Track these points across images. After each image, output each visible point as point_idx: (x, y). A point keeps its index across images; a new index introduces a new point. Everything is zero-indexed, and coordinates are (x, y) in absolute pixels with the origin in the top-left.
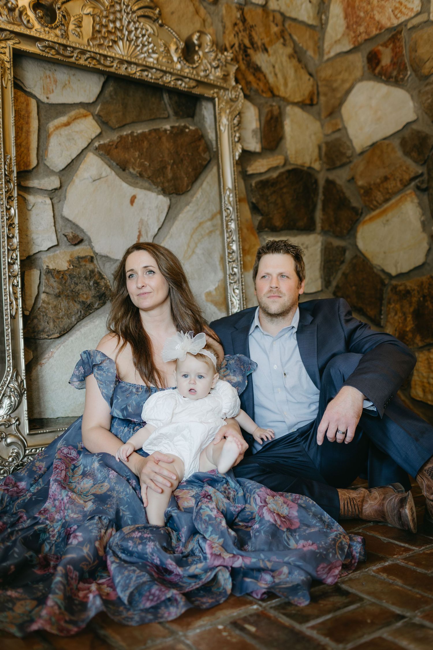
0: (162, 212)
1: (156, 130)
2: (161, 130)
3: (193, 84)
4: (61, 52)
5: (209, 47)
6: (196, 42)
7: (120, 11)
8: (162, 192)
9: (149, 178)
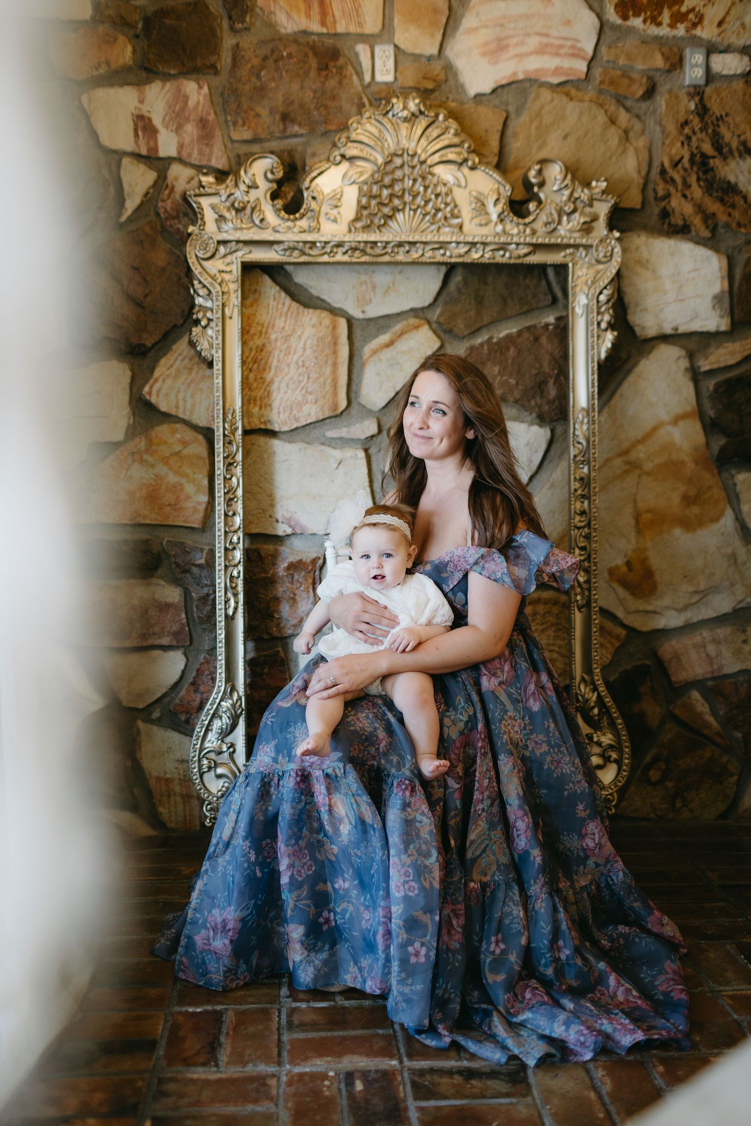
0: (536, 451)
1: (529, 328)
2: (538, 326)
3: (524, 250)
4: (307, 251)
6: (534, 180)
7: (402, 166)
8: (538, 421)
9: (516, 402)
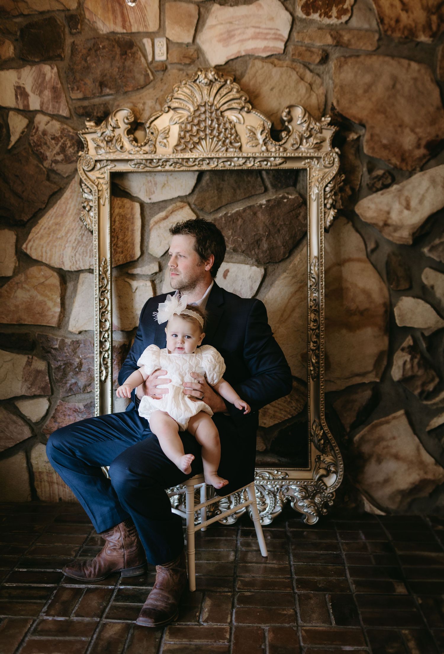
0: (255, 282)
1: (250, 207)
2: (255, 205)
5: (300, 119)
8: (256, 263)
9: (243, 252)
